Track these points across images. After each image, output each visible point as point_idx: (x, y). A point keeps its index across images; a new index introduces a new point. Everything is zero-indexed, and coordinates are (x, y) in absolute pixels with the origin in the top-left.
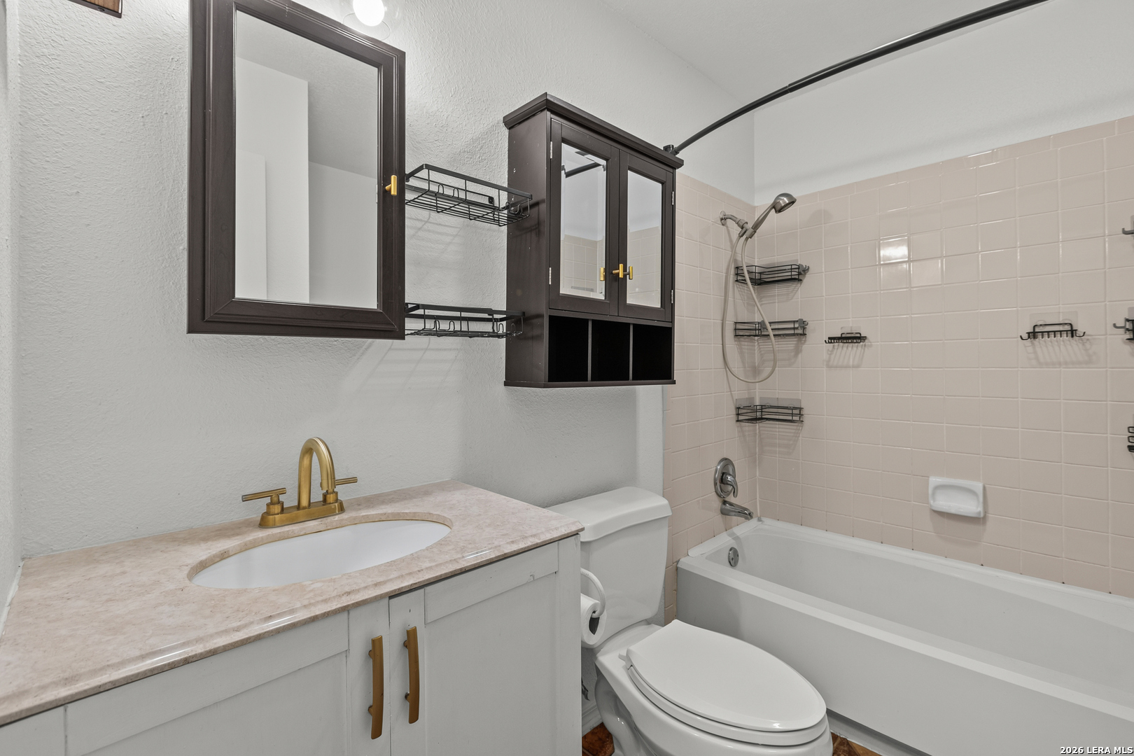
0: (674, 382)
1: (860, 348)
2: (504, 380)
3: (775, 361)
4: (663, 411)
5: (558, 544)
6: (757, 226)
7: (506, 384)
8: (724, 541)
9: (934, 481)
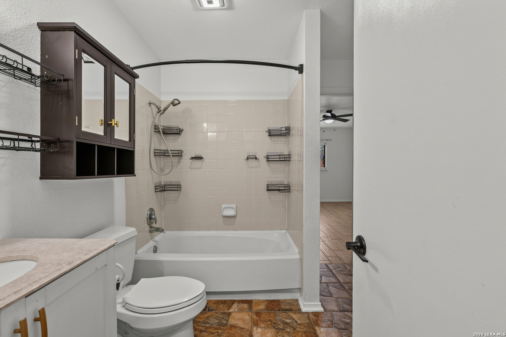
0: (135, 176)
1: (201, 162)
2: (40, 176)
3: (172, 166)
4: (126, 189)
5: (107, 251)
6: (165, 110)
7: (41, 178)
8: (151, 244)
9: (223, 206)
